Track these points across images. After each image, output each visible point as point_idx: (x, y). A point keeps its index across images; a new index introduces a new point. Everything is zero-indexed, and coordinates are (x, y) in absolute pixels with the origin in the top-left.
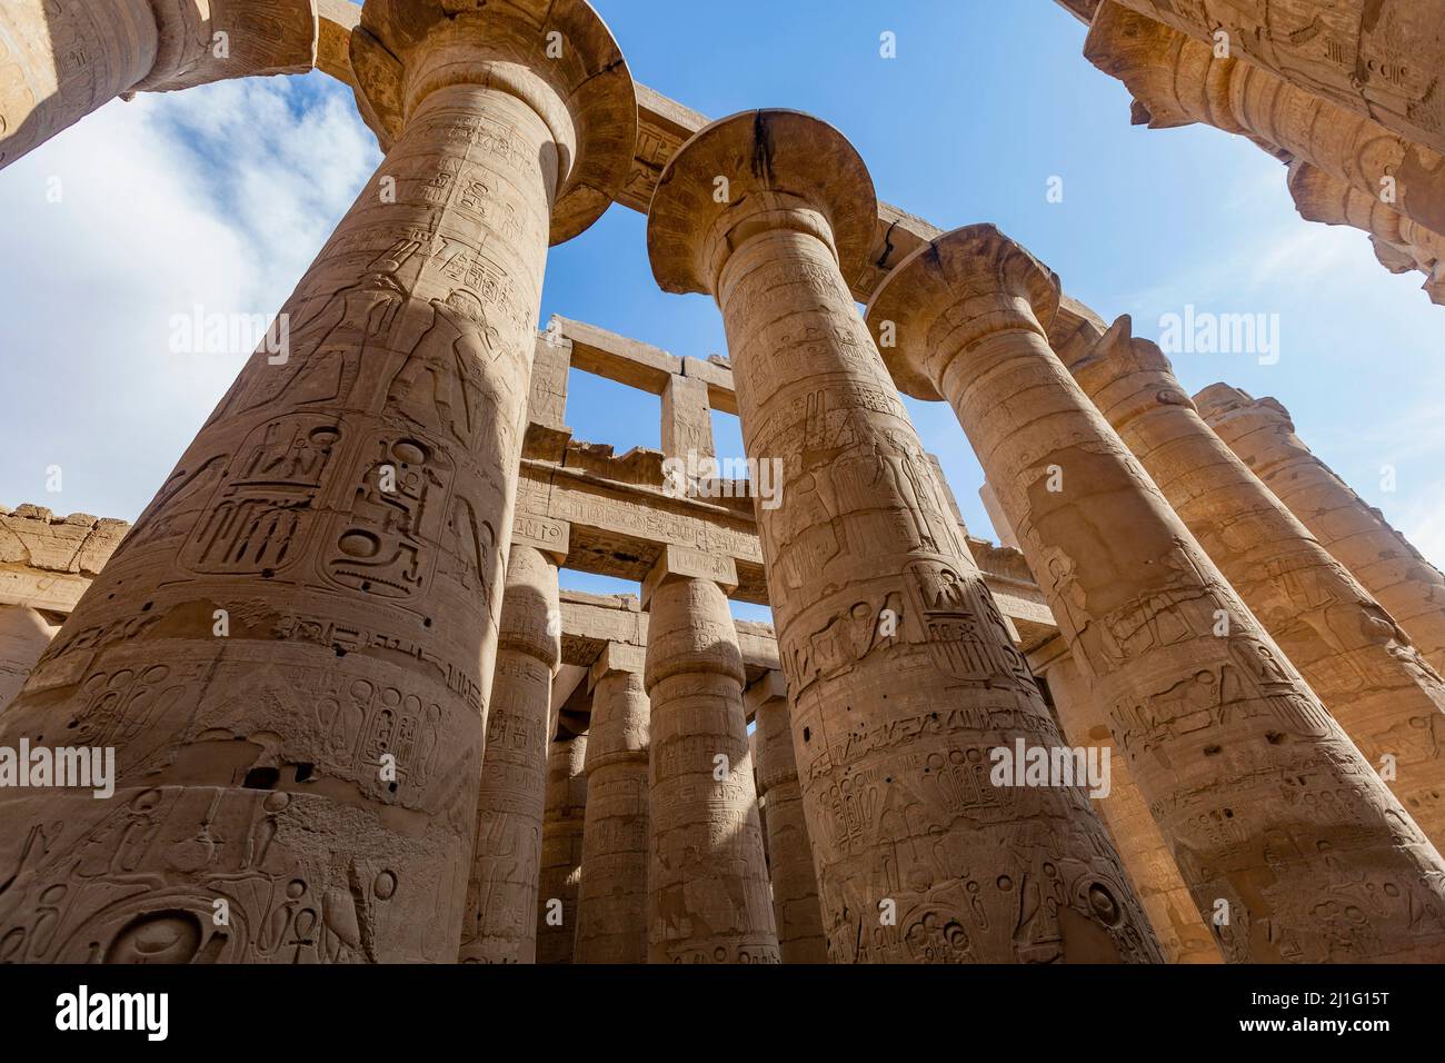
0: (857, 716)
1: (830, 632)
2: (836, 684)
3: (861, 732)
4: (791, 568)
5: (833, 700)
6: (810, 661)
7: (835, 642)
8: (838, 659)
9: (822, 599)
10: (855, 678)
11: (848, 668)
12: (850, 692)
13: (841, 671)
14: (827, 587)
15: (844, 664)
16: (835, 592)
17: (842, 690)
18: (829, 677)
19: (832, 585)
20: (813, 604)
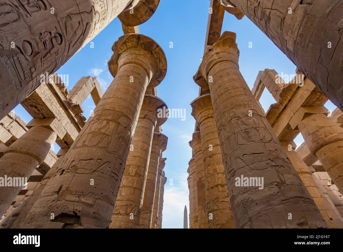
0: (122, 223)
1: (125, 207)
2: (122, 216)
3: (122, 226)
4: (123, 191)
5: (120, 219)
6: (118, 210)
7: (125, 209)
8: (124, 212)
9: (126, 200)
10: (125, 217)
11: (125, 215)
12: (123, 219)
13: (123, 215)
14: (128, 199)
15: (125, 214)
16: (129, 201)
17: (122, 218)
18: (121, 214)
19: (129, 199)
20: (124, 200)
